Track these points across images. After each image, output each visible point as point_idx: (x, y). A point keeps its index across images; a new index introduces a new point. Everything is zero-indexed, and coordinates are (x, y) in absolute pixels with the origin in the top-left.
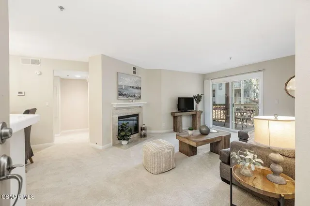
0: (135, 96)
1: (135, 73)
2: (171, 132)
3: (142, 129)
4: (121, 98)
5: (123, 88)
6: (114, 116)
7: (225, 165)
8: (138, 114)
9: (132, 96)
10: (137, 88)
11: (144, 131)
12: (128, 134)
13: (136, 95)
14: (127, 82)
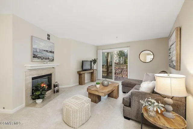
0: (48, 59)
1: (49, 39)
2: (77, 86)
3: (55, 86)
4: (35, 60)
5: (38, 51)
6: (28, 77)
7: (127, 107)
8: (51, 74)
9: (46, 59)
10: (51, 52)
11: (57, 88)
12: (43, 93)
13: (50, 58)
14: (42, 45)
